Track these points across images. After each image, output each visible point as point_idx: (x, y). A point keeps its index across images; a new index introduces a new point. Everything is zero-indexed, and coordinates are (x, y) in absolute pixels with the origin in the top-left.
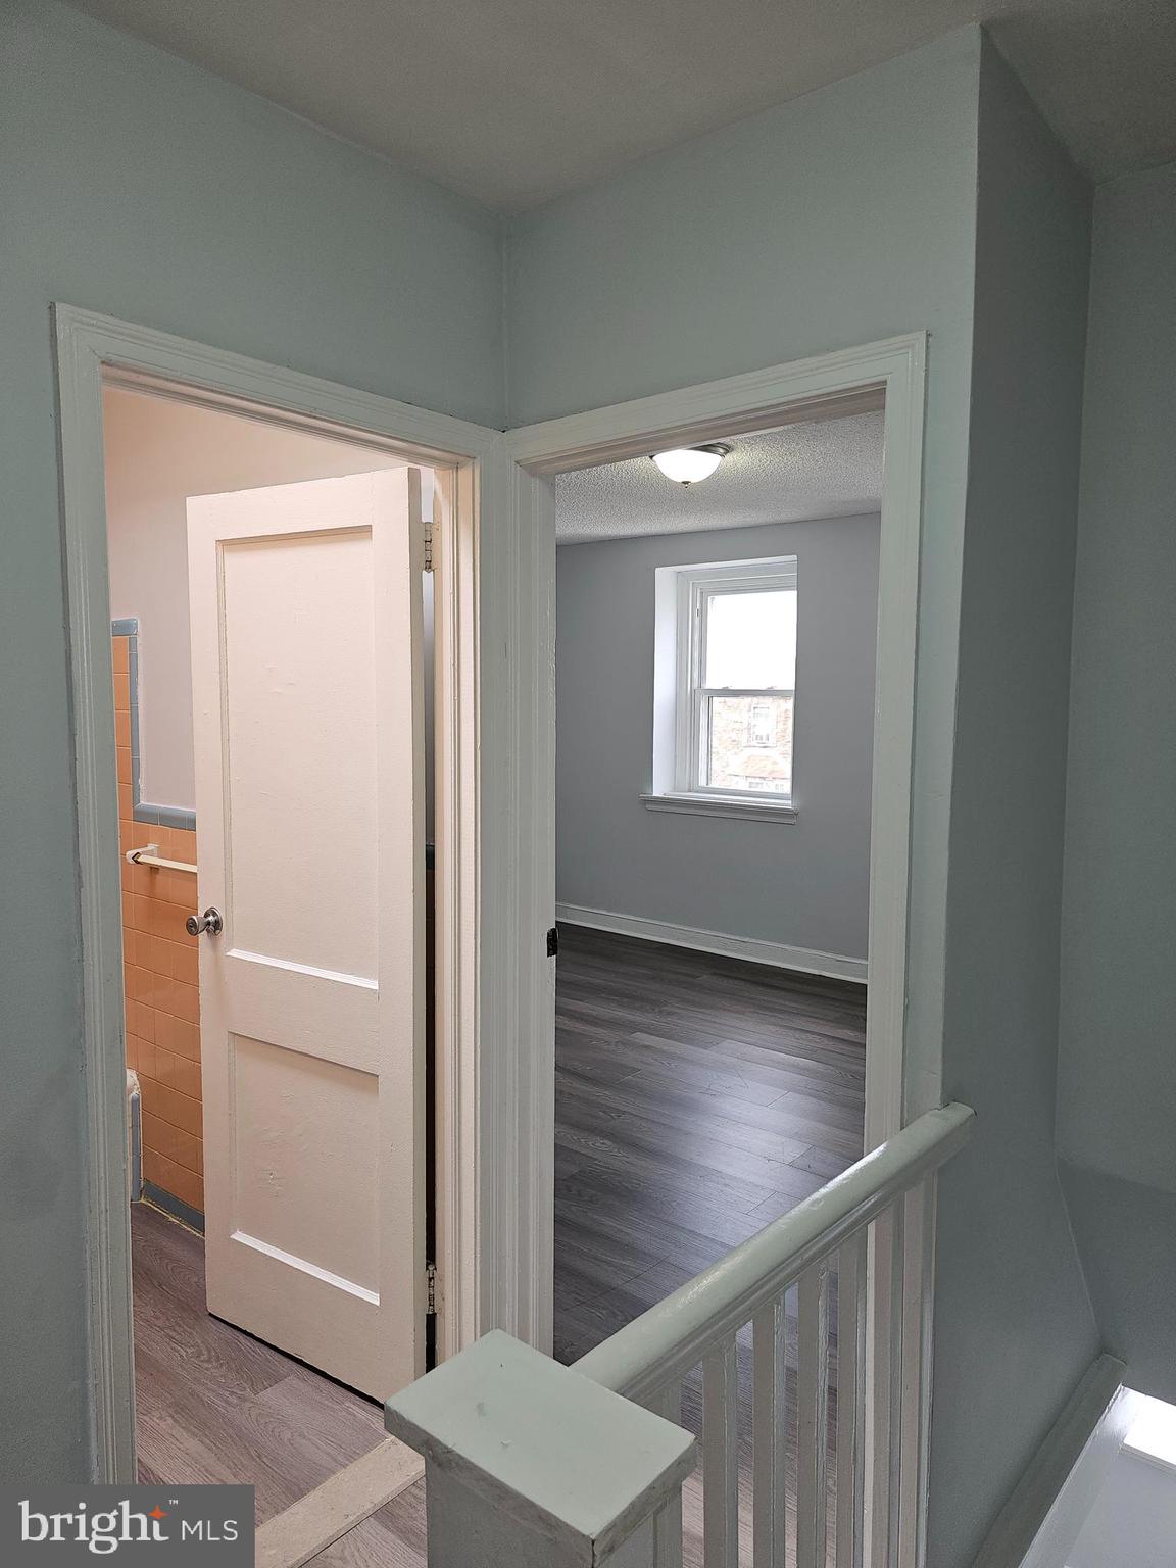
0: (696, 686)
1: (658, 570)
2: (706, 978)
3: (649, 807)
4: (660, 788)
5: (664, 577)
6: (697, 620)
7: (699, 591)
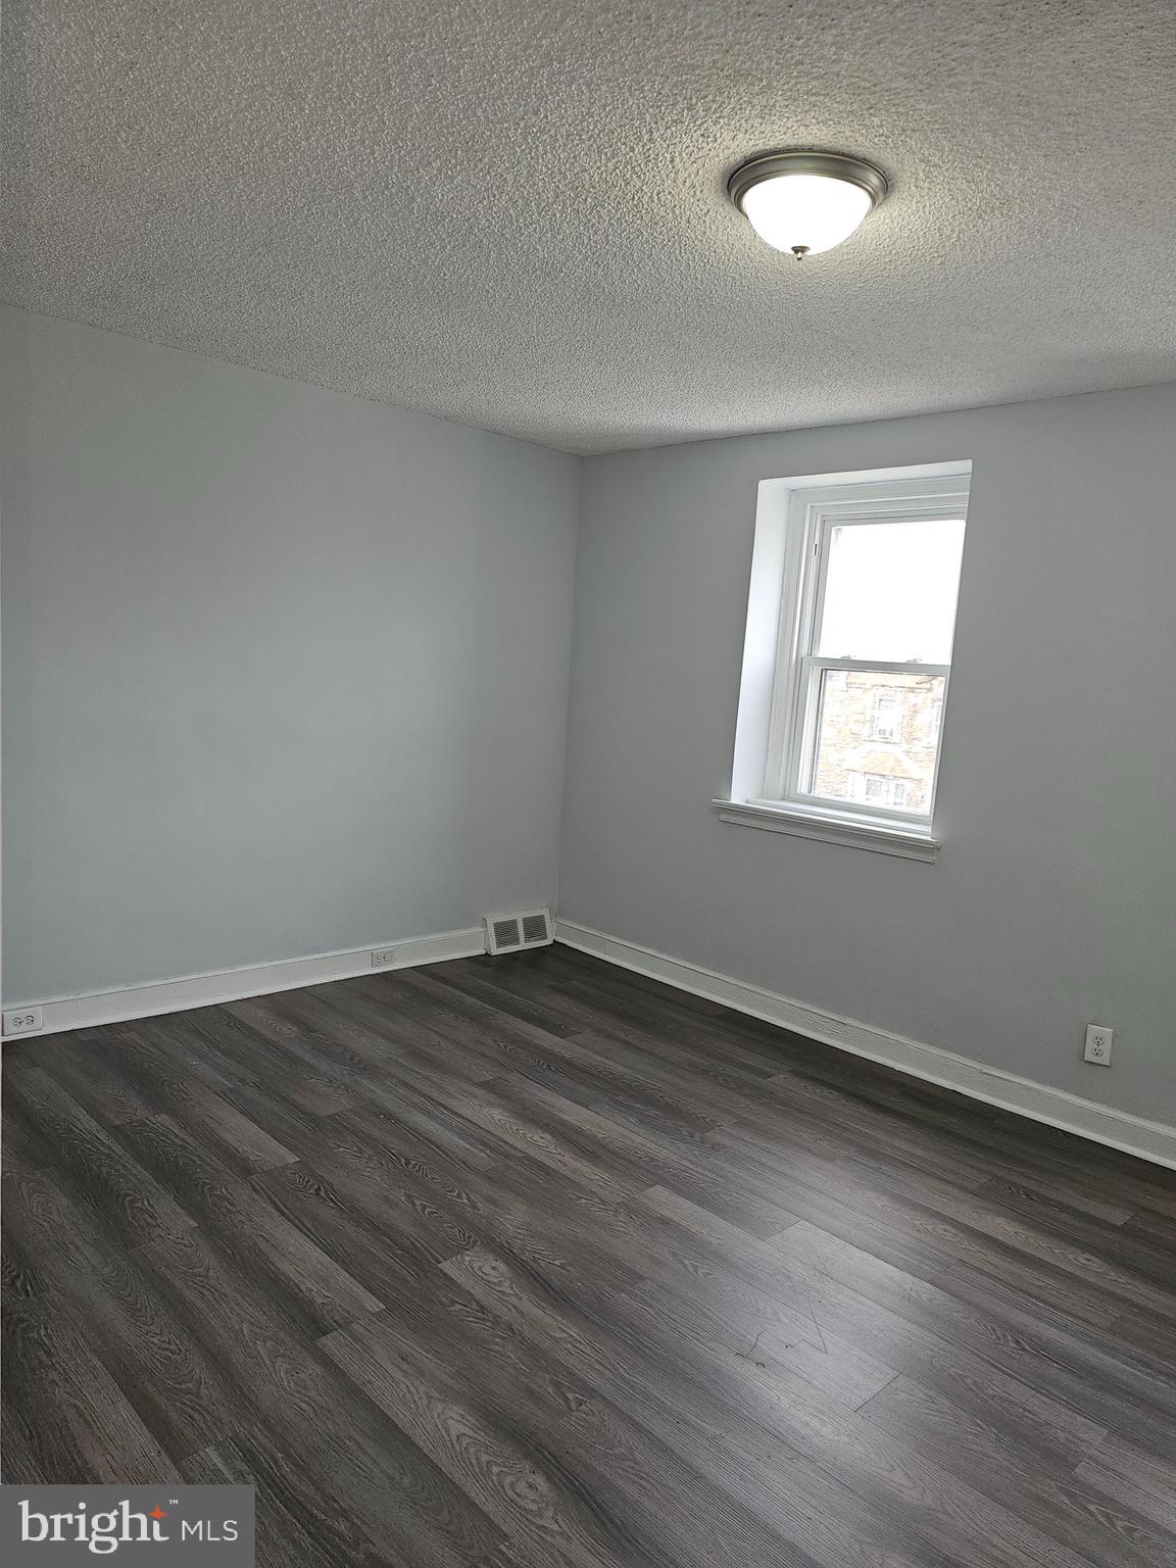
0: (804, 651)
1: (762, 484)
2: (783, 1080)
3: (723, 817)
4: (741, 793)
5: (770, 493)
6: (814, 559)
7: (819, 517)
